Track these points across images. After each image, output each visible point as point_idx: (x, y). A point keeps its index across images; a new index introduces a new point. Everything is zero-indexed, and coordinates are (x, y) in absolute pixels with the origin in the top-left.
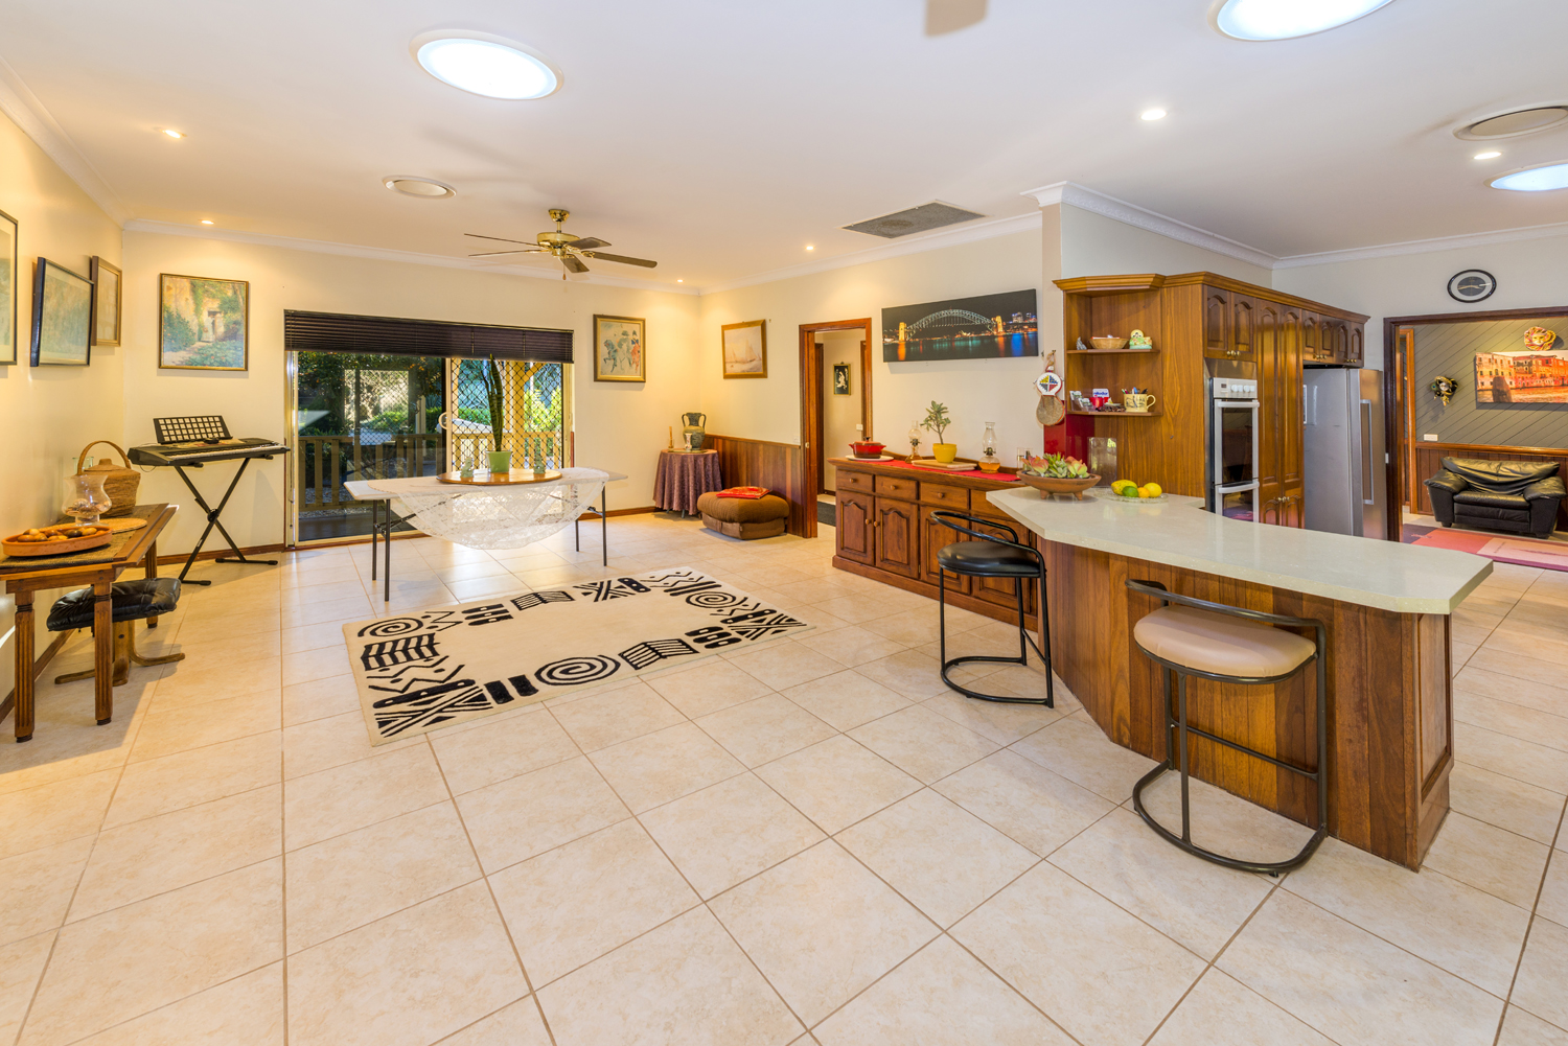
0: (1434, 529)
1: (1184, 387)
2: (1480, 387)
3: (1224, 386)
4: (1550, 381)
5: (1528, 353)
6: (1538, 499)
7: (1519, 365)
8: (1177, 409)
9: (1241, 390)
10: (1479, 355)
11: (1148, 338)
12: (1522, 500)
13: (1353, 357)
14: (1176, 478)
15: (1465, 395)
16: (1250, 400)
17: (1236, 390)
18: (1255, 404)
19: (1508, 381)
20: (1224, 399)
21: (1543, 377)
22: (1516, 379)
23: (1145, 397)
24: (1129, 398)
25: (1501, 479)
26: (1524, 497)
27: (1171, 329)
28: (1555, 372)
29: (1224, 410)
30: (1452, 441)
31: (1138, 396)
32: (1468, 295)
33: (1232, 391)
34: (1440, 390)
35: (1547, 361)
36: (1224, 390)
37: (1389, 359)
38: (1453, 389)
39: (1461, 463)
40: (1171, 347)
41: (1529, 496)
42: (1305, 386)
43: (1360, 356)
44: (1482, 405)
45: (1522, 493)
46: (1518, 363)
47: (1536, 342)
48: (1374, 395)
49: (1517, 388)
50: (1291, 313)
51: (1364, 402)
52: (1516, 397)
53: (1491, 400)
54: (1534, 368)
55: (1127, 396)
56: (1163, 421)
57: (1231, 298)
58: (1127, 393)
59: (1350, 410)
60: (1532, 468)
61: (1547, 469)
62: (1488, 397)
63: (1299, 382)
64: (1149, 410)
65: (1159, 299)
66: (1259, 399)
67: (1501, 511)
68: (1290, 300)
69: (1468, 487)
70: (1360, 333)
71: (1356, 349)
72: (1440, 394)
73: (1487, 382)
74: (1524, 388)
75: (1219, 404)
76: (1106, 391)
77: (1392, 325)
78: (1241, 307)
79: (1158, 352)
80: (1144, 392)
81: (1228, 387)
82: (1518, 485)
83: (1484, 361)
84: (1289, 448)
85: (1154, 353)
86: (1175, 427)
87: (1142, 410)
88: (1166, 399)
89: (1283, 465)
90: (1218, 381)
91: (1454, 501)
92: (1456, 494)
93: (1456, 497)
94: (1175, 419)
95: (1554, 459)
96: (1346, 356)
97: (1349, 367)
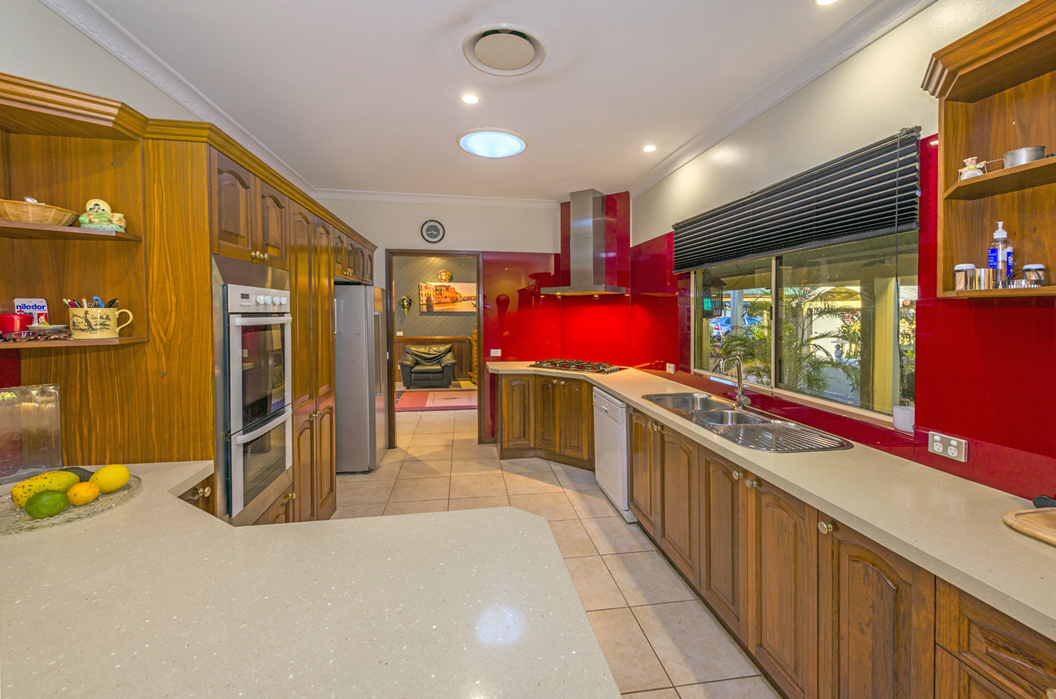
0: (403, 392)
1: (183, 296)
2: (421, 303)
3: (245, 296)
4: (448, 300)
5: (440, 284)
6: (446, 366)
7: (437, 290)
8: (171, 331)
9: (269, 302)
10: (421, 284)
11: (118, 216)
12: (439, 367)
13: (367, 277)
14: (171, 437)
15: (415, 306)
16: (281, 314)
17: (262, 302)
18: (287, 319)
19: (433, 299)
20: (244, 315)
21: (446, 297)
22: (436, 298)
23: (114, 313)
24: (77, 314)
25: (431, 356)
26: (440, 365)
27: (161, 206)
28: (451, 295)
29: (246, 330)
30: (409, 336)
31: (98, 312)
32: (431, 238)
33: (258, 304)
34: (404, 305)
35: (447, 288)
36: (245, 302)
37: (388, 281)
38: (410, 304)
39: (413, 349)
40: (161, 235)
41: (442, 365)
42: (335, 300)
43: (371, 278)
44: (422, 313)
45: (439, 363)
46: (437, 289)
47: (443, 278)
48: (380, 308)
49: (436, 304)
50: (324, 227)
51: (376, 313)
52: (436, 308)
53: (425, 310)
54: (443, 292)
55: (73, 311)
56: (148, 349)
57: (256, 184)
58: (73, 305)
59: (367, 320)
60: (442, 348)
61: (447, 348)
62: (424, 309)
63: (331, 296)
64: (121, 334)
65: (138, 155)
66: (293, 313)
67: (432, 375)
68: (322, 213)
69: (417, 363)
70: (371, 258)
71: (369, 273)
72: (404, 308)
73: (424, 299)
74: (439, 303)
75: (237, 321)
76: (41, 302)
77: (390, 253)
78: (270, 202)
79: (138, 241)
80: (111, 304)
81: (252, 298)
82: (437, 359)
83: (423, 287)
84: (322, 362)
85: (128, 241)
86: (168, 358)
87: (108, 334)
88: (153, 316)
89: (317, 378)
90: (235, 291)
91: (412, 373)
92: (412, 368)
93: (412, 370)
94: (168, 347)
95: (450, 343)
96: (363, 276)
97: (366, 285)
